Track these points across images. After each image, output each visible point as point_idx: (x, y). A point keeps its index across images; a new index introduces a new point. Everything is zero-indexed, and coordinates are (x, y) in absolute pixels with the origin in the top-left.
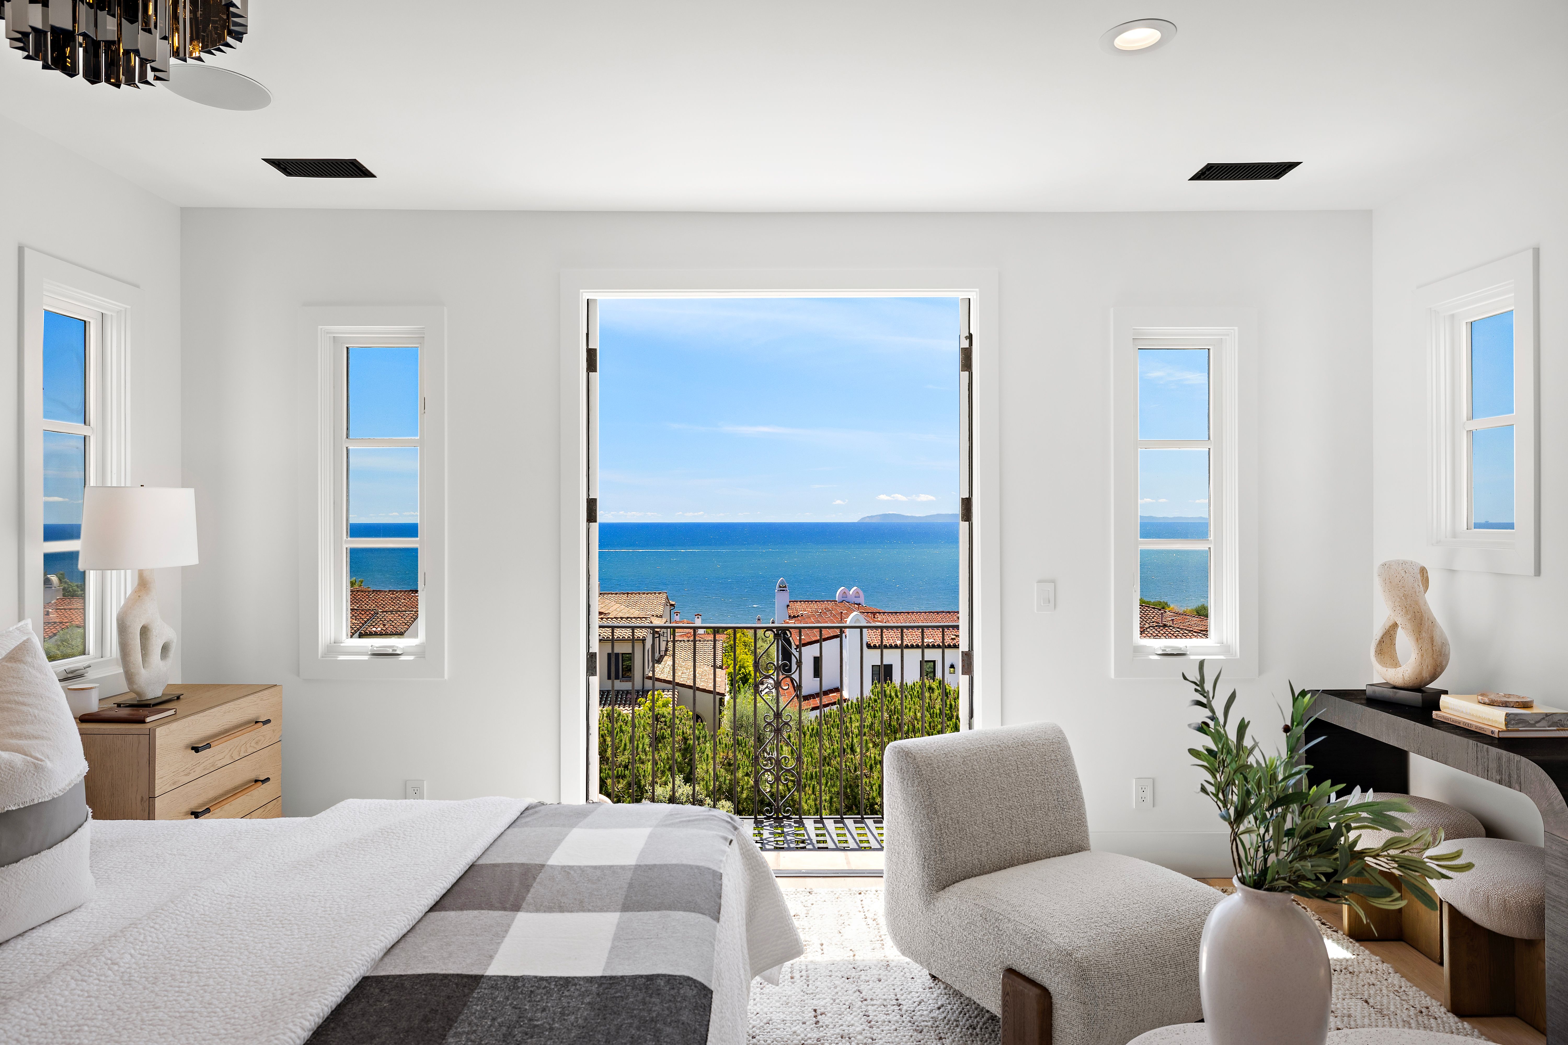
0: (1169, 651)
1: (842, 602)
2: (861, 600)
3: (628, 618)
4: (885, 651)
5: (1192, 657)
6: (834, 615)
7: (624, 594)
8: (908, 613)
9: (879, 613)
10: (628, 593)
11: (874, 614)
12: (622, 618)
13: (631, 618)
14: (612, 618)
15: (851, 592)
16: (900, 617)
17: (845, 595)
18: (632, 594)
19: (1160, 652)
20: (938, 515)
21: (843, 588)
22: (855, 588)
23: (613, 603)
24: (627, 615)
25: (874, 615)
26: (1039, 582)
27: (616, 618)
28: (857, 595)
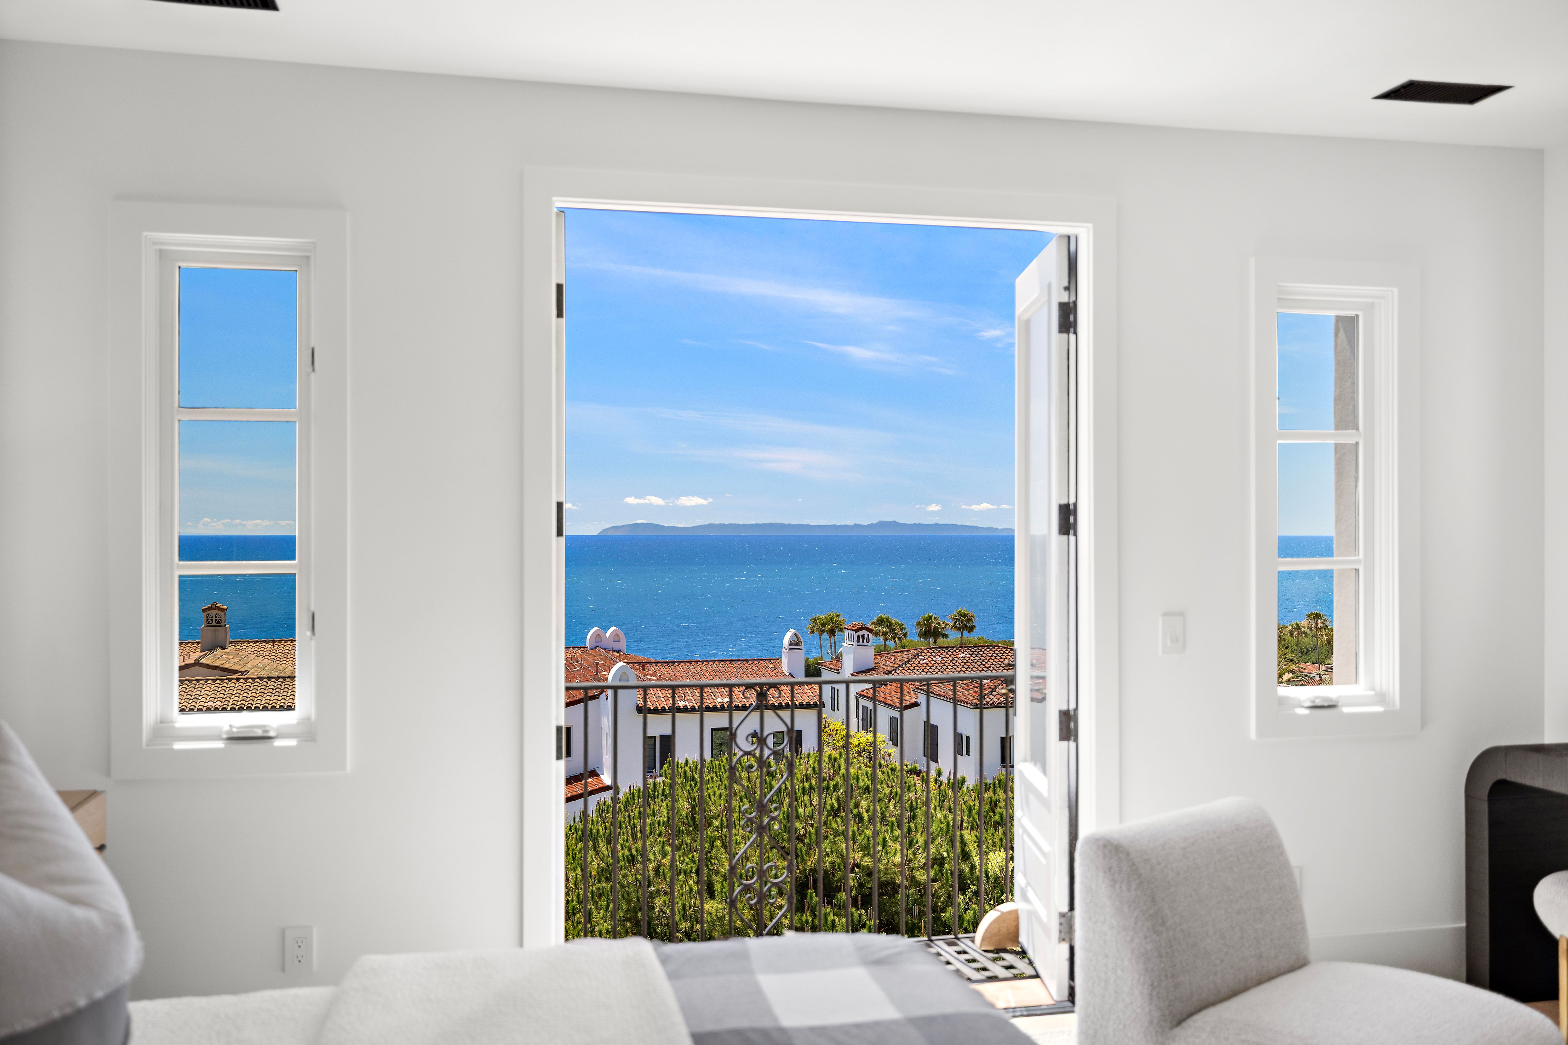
0: (1318, 702)
1: (595, 648)
2: (623, 645)
3: (279, 677)
4: (678, 716)
5: (1346, 710)
6: (585, 668)
7: (267, 642)
8: (690, 662)
9: (650, 663)
10: (274, 642)
11: (643, 664)
12: (269, 678)
13: (284, 678)
14: (253, 679)
15: (608, 635)
16: (681, 669)
17: (599, 640)
18: (280, 642)
19: (1309, 704)
20: (711, 526)
21: (596, 628)
22: (613, 628)
23: (251, 656)
24: (275, 674)
25: (644, 666)
26: (1165, 614)
27: (261, 679)
28: (616, 639)
